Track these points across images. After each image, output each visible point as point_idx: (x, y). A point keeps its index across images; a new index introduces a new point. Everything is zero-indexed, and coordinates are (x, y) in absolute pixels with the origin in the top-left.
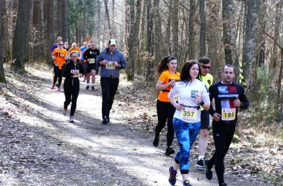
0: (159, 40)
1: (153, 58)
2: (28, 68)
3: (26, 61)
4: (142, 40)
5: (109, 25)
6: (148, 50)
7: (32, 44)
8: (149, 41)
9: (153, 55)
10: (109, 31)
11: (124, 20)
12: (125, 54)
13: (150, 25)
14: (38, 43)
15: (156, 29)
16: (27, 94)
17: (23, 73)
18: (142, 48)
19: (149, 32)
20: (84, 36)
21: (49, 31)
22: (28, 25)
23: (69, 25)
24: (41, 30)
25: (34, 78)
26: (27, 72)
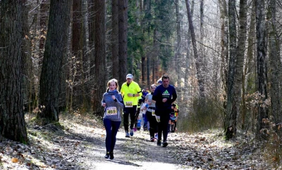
0: (276, 74)
1: (268, 101)
2: (64, 122)
3: (62, 109)
4: (248, 74)
5: (195, 50)
6: (259, 89)
7: (70, 83)
8: (260, 75)
9: (267, 97)
10: (194, 60)
11: (220, 41)
12: (222, 98)
13: (261, 49)
14: (81, 81)
15: (271, 55)
16: (64, 163)
17: (57, 129)
18: (249, 87)
19: (260, 61)
20: (155, 70)
21: (97, 60)
22: (65, 51)
23: (130, 52)
24: (85, 60)
25: (75, 136)
26: (63, 128)
